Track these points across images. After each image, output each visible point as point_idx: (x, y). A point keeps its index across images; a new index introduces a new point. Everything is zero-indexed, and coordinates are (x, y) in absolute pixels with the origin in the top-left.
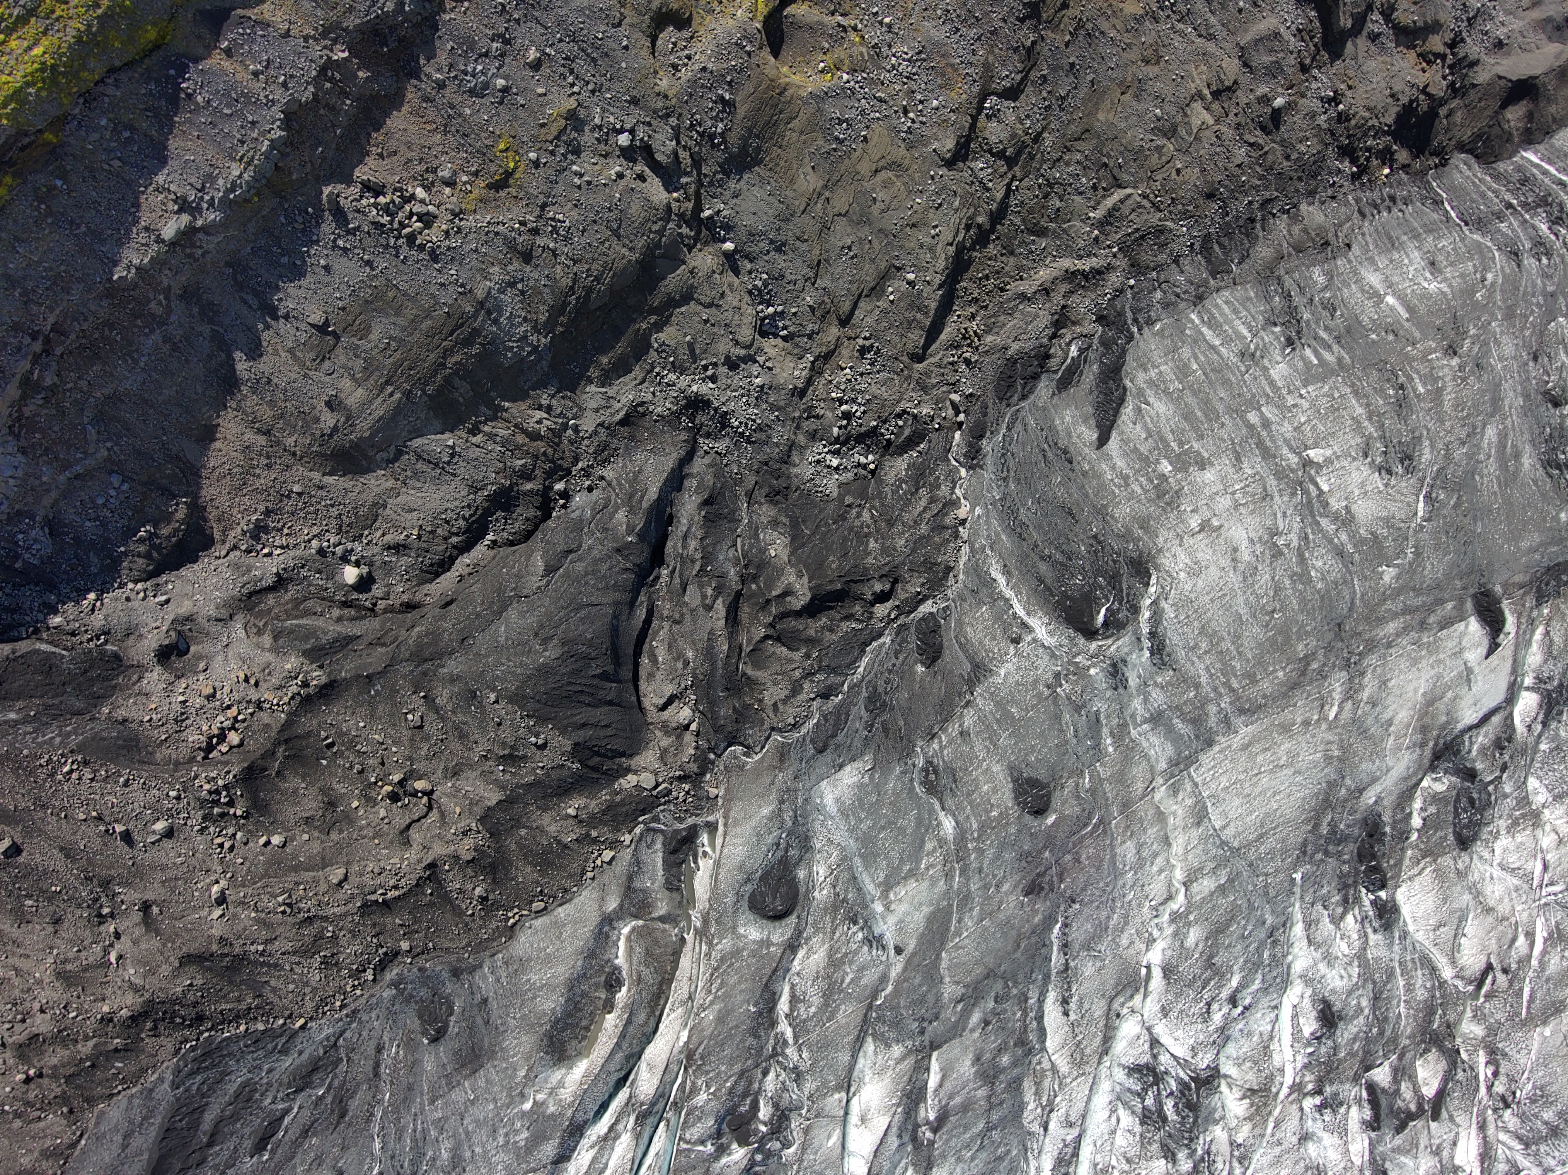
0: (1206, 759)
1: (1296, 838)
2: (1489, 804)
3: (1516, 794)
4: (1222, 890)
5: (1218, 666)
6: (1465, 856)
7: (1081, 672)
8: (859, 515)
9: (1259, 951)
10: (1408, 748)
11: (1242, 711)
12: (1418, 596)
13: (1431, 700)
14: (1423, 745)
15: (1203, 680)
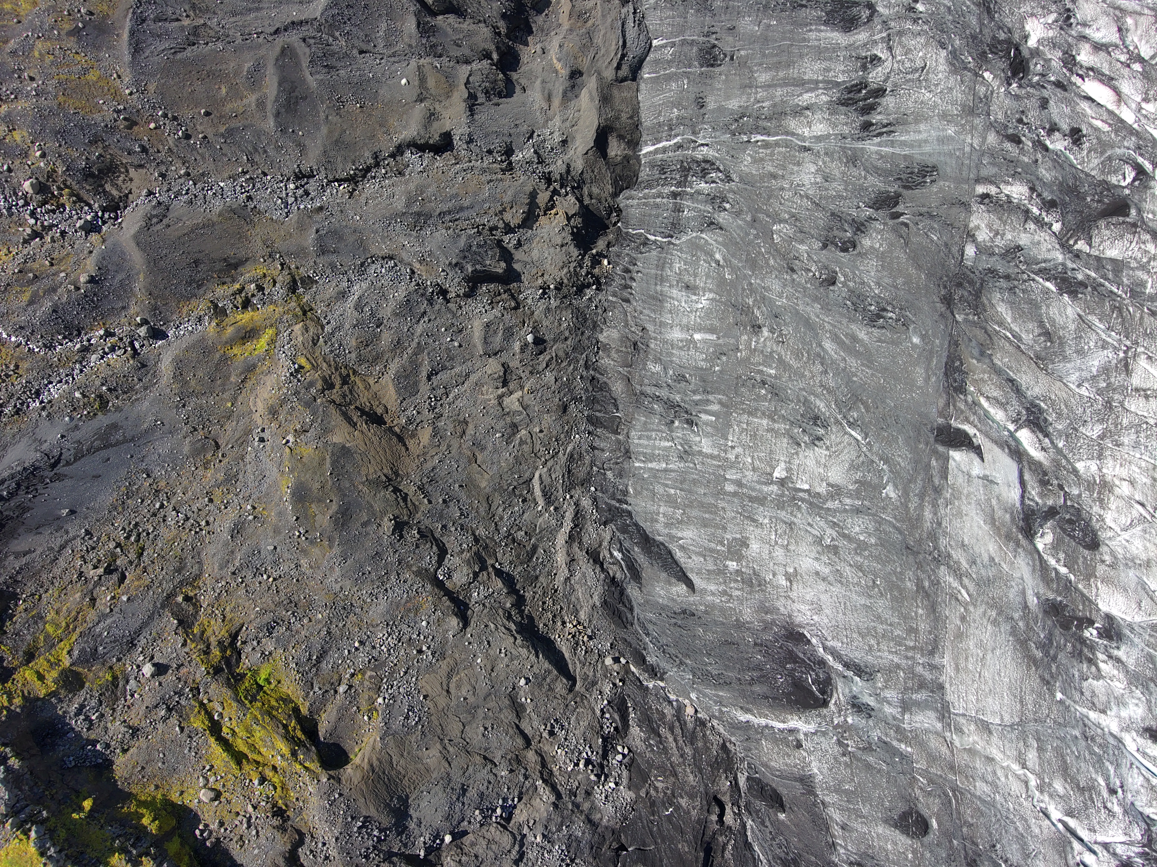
0: (950, 697)
1: (1036, 682)
2: (1078, 511)
3: (1082, 489)
4: (1040, 749)
5: (892, 644)
6: (1103, 549)
7: (845, 727)
8: (656, 789)
9: (1092, 753)
10: (1015, 557)
11: (932, 653)
12: (915, 482)
13: (992, 520)
14: (1018, 544)
15: (896, 660)
